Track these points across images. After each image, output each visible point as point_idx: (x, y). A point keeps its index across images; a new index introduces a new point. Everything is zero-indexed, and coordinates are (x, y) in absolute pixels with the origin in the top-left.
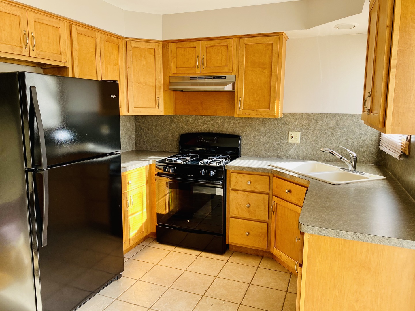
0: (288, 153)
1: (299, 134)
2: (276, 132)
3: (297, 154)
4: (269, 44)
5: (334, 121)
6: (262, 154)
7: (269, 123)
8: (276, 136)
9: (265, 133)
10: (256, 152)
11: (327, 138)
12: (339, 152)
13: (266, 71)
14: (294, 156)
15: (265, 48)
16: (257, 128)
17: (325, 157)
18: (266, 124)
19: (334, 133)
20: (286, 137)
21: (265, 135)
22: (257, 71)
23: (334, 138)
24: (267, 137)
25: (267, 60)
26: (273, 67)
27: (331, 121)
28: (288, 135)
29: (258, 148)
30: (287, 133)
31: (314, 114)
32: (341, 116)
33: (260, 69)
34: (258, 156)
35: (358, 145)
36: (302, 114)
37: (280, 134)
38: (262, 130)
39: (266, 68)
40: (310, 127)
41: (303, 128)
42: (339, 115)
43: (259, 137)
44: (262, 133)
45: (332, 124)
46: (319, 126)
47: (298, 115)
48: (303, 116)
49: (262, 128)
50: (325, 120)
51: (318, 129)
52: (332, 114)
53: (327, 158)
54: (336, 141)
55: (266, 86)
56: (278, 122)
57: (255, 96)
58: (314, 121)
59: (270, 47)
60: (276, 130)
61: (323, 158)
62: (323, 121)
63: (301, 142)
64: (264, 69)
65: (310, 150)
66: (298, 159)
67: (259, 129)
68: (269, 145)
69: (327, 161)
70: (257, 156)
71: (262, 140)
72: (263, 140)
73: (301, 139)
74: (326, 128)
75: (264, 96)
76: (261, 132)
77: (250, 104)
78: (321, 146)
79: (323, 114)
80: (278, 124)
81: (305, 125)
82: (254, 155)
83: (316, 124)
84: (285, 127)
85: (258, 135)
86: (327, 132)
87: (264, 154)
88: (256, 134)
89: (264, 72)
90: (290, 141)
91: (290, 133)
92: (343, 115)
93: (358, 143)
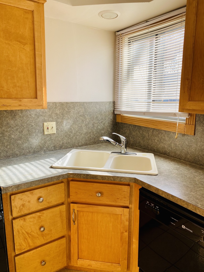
0: (45, 146)
1: (54, 124)
2: (30, 125)
3: (54, 145)
4: (27, 11)
5: (83, 109)
6: (16, 153)
7: (20, 114)
8: (30, 129)
9: (16, 127)
10: (7, 152)
11: (79, 125)
12: (88, 136)
13: (28, 48)
14: (51, 148)
15: (23, 15)
16: (5, 122)
17: (78, 143)
18: (16, 117)
19: (84, 120)
20: (41, 129)
21: (17, 130)
22: (14, 45)
23: (84, 125)
24: (19, 132)
25: (27, 32)
26: (36, 44)
27: (80, 109)
28: (44, 127)
29: (9, 147)
30: (41, 125)
31: (67, 103)
32: (88, 104)
33: (19, 43)
34: (11, 157)
35: (101, 129)
36: (56, 102)
37: (34, 127)
38: (12, 124)
39: (26, 44)
40: (63, 116)
41: (58, 118)
42: (86, 103)
43: (9, 133)
44: (12, 128)
45: (82, 112)
46: (71, 114)
47: (51, 104)
48: (56, 105)
49: (12, 122)
50: (76, 108)
51: (71, 118)
52: (81, 102)
53: (80, 144)
54: (86, 127)
55: (29, 68)
56: (30, 112)
57: (16, 81)
58: (66, 109)
59: (30, 16)
60: (29, 122)
61: (76, 144)
62: (74, 109)
63: (57, 132)
64: (25, 44)
65: (65, 139)
66: (55, 150)
67: (8, 123)
68: (22, 141)
69: (80, 146)
70: (9, 157)
71: (13, 136)
72: (15, 136)
73: (57, 129)
74: (77, 116)
75: (28, 82)
76: (10, 127)
77: (9, 91)
78: (74, 133)
79: (74, 102)
80: (30, 115)
81: (59, 115)
82: (5, 157)
83: (69, 112)
84: (39, 118)
85: (7, 131)
86: (78, 120)
87: (17, 152)
88: (4, 130)
89: (24, 49)
90: (46, 133)
91: (45, 124)
92: (89, 103)
93: (100, 127)
